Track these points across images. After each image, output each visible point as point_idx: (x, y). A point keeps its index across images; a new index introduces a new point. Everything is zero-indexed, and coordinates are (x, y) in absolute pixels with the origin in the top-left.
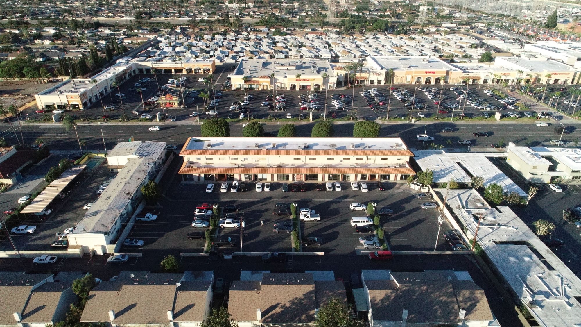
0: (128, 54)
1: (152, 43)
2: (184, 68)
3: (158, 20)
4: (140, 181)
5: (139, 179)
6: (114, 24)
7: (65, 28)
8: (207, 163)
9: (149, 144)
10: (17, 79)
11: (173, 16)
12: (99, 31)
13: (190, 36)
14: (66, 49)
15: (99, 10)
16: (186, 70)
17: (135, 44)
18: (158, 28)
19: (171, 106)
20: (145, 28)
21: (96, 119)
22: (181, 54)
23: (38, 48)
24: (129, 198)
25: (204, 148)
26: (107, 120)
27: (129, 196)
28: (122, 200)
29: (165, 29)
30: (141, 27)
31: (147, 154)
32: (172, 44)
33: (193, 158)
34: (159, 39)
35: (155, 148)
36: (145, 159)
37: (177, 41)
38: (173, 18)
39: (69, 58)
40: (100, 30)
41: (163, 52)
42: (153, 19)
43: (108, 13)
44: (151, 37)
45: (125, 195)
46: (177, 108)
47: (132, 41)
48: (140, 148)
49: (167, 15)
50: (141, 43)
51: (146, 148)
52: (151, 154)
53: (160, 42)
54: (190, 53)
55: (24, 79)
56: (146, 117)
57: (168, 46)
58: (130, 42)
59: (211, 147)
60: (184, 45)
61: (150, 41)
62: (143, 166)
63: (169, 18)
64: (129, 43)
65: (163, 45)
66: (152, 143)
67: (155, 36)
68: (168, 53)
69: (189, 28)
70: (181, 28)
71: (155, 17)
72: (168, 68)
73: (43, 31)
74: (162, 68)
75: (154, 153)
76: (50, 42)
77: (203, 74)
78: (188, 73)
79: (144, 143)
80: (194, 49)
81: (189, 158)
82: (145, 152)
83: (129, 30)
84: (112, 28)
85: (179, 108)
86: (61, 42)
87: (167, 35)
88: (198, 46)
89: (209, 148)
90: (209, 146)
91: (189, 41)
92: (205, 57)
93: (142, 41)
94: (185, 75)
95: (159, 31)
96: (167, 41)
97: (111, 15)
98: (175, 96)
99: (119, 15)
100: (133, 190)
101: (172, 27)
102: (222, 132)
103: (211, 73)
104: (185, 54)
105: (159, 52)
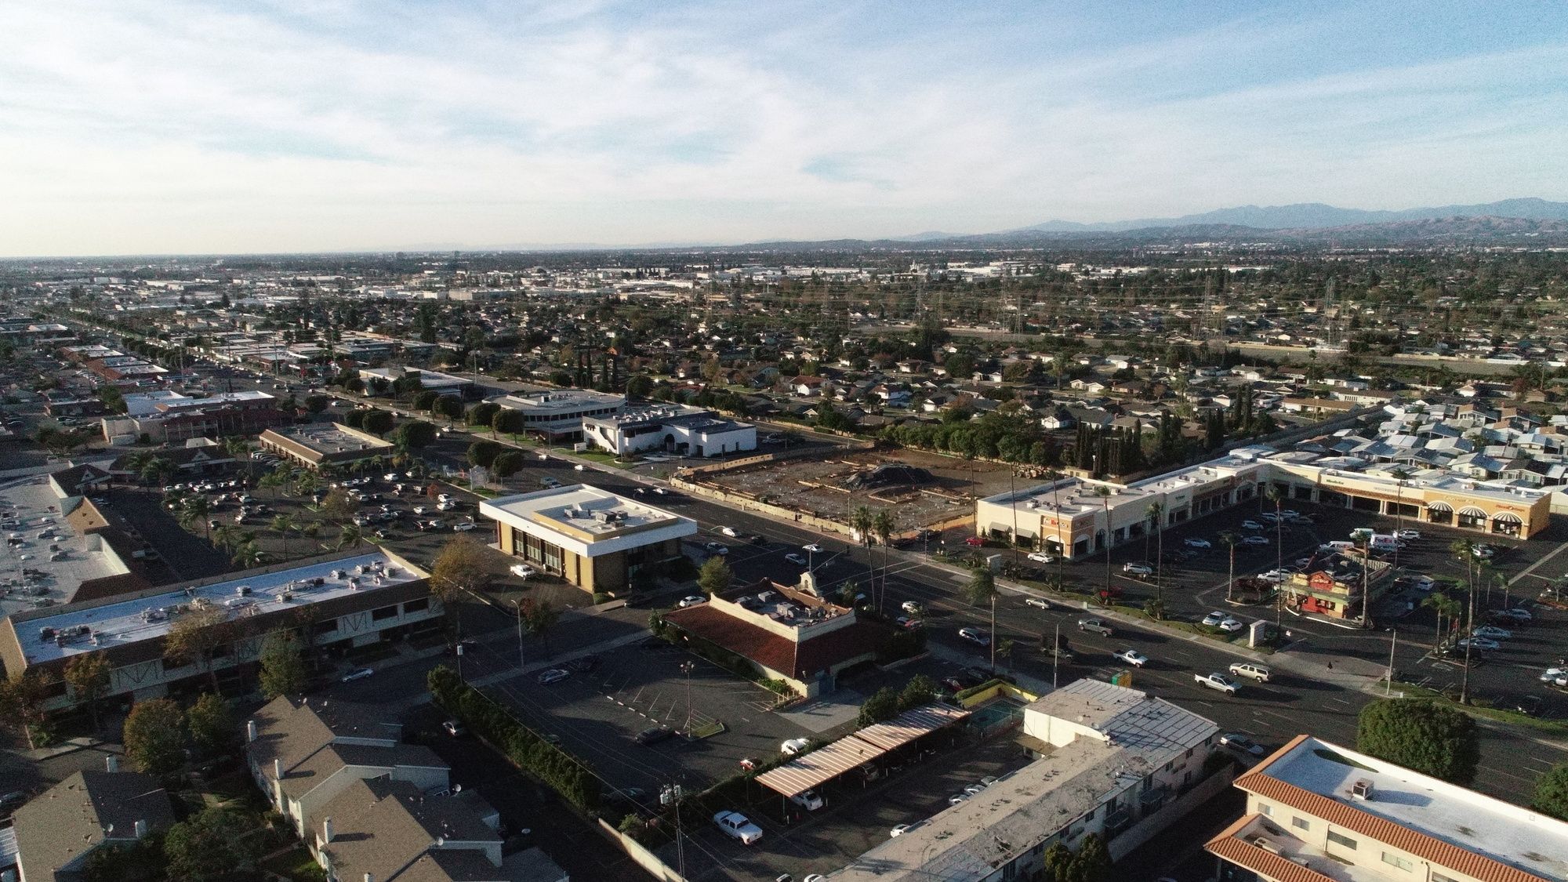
0: (1274, 439)
1: (1362, 418)
2: (1425, 504)
3: (1417, 360)
4: (1061, 821)
5: (1065, 811)
6: (1277, 361)
7: (1154, 362)
8: (1330, 851)
9: (1162, 710)
10: (983, 459)
11: (1470, 352)
12: (1231, 375)
13: (1500, 412)
14: (1124, 407)
15: (1263, 325)
16: (1431, 511)
17: (1310, 415)
18: (1401, 380)
19: (1319, 612)
20: (1362, 377)
21: (1084, 593)
22: (1440, 460)
23: (1066, 399)
24: (995, 864)
25: (1339, 792)
26: (1110, 604)
27: (1000, 856)
28: (974, 859)
29: (1424, 383)
30: (1351, 372)
31: (1138, 740)
32: (1421, 429)
33: (1282, 814)
34: (1389, 409)
35: (1171, 730)
36: (1120, 754)
37: (1448, 422)
38: (1467, 356)
39: (1120, 428)
40: (1234, 371)
41: (1381, 446)
42: (1400, 355)
43: (1278, 334)
44: (1368, 401)
45: (993, 846)
46: (1338, 621)
47: (1304, 408)
48: (1127, 715)
49: (1453, 346)
50: (1328, 414)
51: (1146, 720)
52: (1149, 744)
53: (1388, 417)
54: (1472, 462)
55: (995, 460)
56: (1218, 625)
57: (1407, 433)
58: (1297, 407)
59: (1369, 798)
60: (1463, 435)
61: (1359, 409)
62: (1102, 776)
63: (1453, 355)
64: (1294, 412)
65: (1392, 428)
66: (1172, 713)
67: (1382, 399)
68: (1394, 451)
69: (1508, 389)
70: (1476, 387)
71: (1410, 351)
72: (1370, 494)
73: (1104, 364)
74: (1349, 490)
75: (1161, 745)
76: (1102, 387)
77: (1489, 531)
78: (1434, 519)
79: (1148, 703)
80: (1491, 451)
81: (1267, 809)
82: (1134, 731)
83: (1311, 378)
84: (1268, 370)
85: (1344, 623)
86: (1126, 390)
87: (1420, 402)
88: (1515, 446)
89: (1360, 798)
90: (1358, 791)
91: (1490, 426)
92: (1521, 482)
93: (1335, 409)
94: (1418, 525)
95: (1404, 387)
96: (1413, 417)
97: (1285, 337)
98: (1342, 582)
99: (1308, 339)
100: (1024, 843)
101: (1446, 382)
102: (1440, 757)
103: (1524, 537)
104: (1454, 461)
105: (1366, 444)
